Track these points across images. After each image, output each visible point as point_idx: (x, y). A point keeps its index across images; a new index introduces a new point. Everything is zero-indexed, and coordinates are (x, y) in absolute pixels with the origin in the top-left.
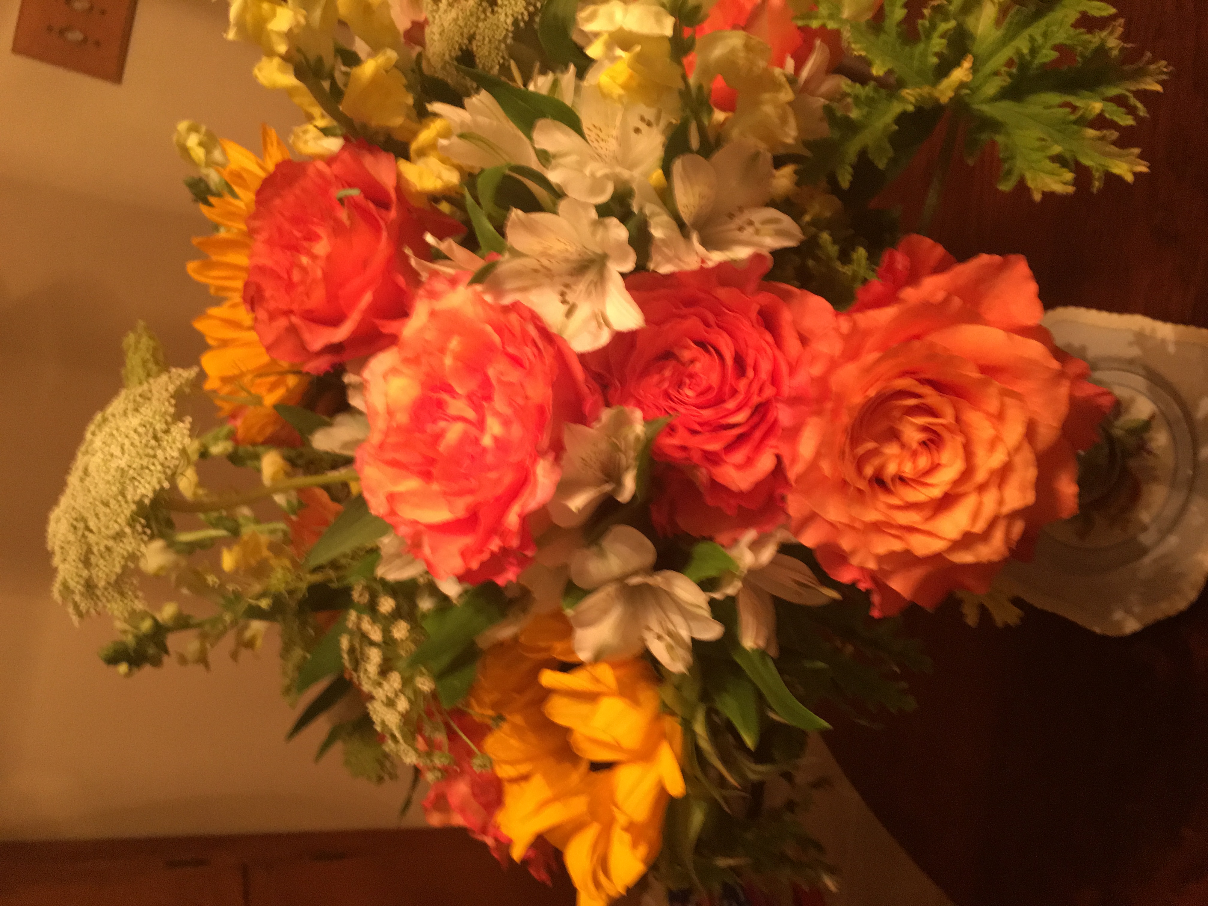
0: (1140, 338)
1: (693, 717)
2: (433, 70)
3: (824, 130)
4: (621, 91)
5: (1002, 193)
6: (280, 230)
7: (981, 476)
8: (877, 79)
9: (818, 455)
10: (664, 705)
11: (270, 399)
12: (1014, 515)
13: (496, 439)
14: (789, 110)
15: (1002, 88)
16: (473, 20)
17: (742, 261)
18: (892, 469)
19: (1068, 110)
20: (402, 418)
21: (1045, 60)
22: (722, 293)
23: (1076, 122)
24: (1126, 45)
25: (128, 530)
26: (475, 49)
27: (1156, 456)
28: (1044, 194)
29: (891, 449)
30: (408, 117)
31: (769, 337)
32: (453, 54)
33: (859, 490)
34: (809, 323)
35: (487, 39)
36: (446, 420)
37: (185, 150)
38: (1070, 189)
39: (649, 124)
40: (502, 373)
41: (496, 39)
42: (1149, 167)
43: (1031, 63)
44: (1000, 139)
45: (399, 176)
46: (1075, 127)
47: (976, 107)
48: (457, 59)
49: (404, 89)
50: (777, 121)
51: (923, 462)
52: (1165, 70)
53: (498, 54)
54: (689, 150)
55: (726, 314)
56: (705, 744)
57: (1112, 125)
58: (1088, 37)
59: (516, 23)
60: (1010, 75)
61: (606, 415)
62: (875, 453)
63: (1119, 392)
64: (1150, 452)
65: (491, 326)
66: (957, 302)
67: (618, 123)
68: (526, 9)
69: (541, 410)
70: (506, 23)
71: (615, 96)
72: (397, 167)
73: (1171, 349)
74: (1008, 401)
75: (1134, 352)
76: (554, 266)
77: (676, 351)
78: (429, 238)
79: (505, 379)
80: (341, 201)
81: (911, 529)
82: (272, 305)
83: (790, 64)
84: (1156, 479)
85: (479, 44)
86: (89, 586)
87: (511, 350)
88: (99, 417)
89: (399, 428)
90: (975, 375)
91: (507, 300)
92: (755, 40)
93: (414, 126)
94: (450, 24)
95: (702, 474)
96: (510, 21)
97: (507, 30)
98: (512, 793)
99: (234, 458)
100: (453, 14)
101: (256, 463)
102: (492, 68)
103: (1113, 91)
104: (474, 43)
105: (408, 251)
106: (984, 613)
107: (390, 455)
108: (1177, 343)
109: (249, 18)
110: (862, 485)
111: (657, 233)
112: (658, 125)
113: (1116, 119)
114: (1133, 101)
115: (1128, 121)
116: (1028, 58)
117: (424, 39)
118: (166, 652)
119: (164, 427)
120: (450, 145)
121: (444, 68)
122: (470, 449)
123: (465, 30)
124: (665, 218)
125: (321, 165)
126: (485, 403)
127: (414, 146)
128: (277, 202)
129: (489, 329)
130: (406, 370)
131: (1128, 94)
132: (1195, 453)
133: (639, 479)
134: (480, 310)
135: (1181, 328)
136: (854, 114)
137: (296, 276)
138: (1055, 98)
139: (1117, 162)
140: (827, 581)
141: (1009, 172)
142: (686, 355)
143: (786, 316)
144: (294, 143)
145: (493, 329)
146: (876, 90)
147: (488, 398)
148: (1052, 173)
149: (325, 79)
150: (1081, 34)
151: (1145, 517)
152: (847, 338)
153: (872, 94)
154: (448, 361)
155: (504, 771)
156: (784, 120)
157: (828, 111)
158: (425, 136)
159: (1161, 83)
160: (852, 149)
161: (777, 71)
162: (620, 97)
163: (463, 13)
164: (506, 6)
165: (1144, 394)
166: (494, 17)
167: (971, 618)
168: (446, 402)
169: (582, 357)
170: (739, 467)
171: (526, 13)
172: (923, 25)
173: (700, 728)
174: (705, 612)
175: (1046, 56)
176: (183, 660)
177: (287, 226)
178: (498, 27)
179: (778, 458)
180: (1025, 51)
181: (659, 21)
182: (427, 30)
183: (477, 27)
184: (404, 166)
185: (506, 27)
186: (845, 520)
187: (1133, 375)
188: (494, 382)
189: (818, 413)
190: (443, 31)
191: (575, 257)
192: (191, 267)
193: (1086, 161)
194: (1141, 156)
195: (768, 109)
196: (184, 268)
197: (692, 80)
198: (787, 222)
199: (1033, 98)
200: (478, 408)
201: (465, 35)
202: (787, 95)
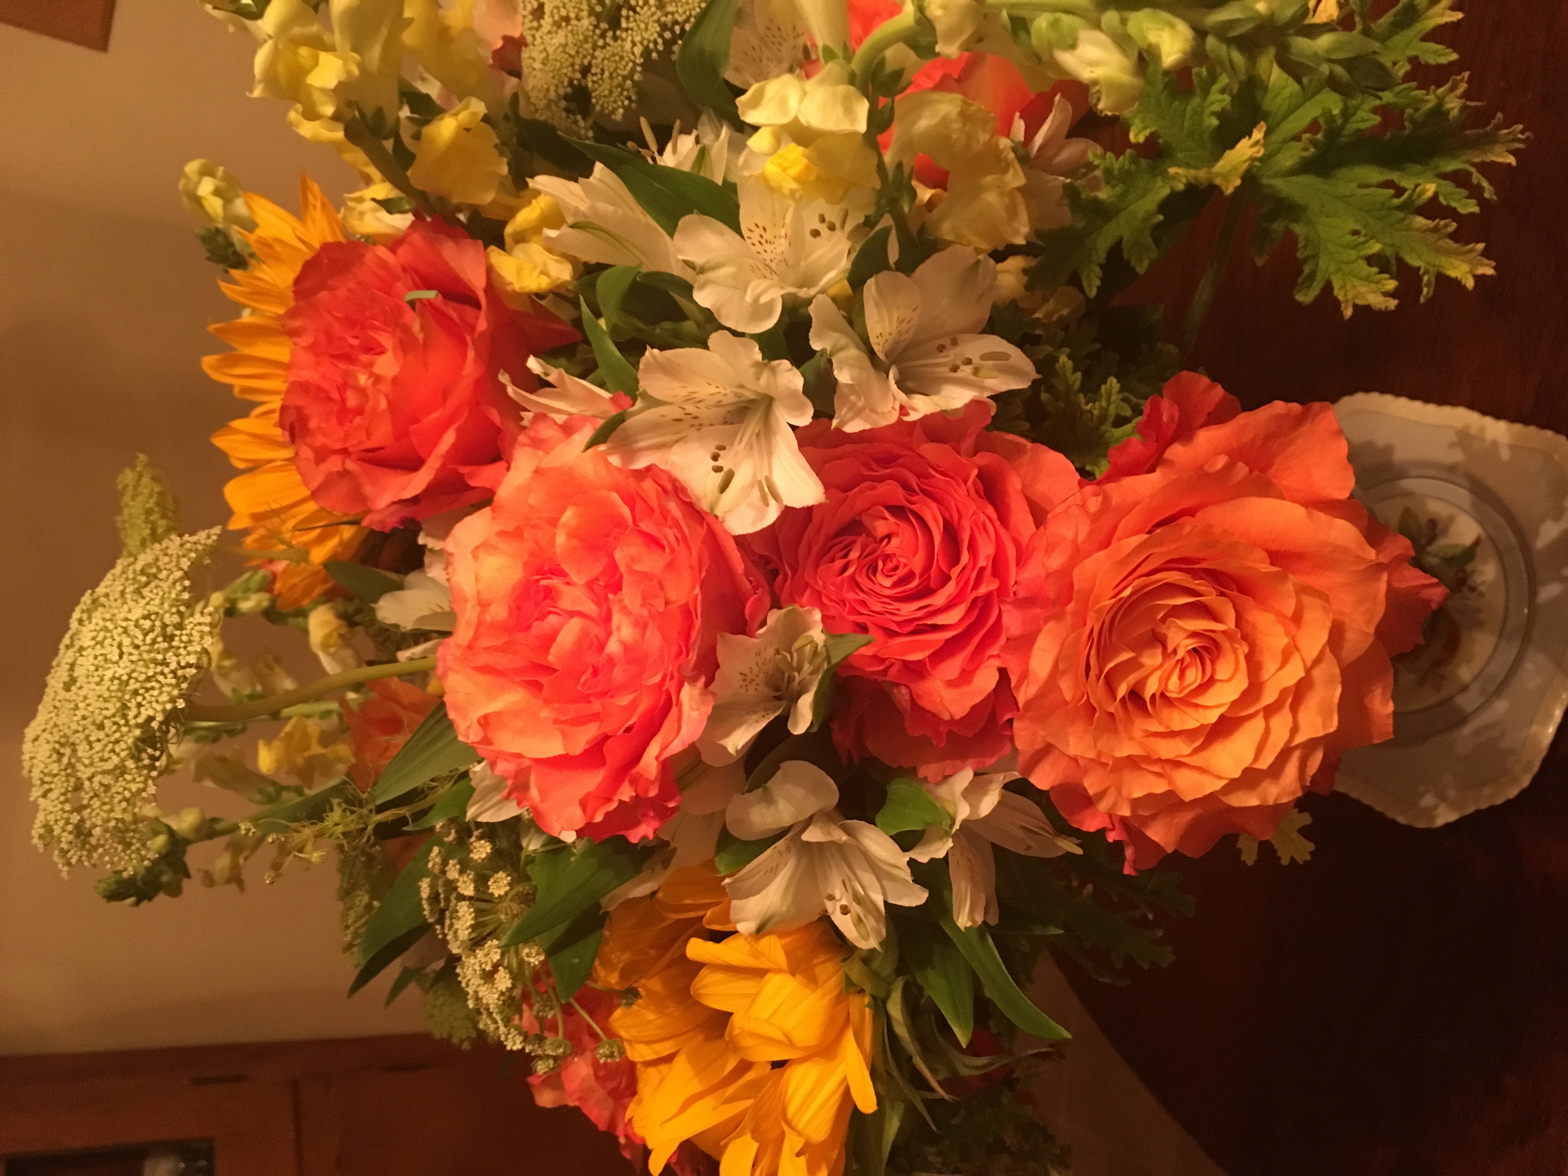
0: (1464, 438)
1: (888, 996)
2: (533, 108)
3: (1065, 216)
4: (794, 186)
5: (1300, 304)
6: (328, 334)
7: (1269, 697)
8: (1136, 147)
9: (1055, 673)
10: (849, 982)
11: (319, 555)
12: (1310, 745)
13: (626, 647)
14: (1019, 198)
15: (1303, 159)
16: (588, 46)
17: (956, 410)
18: (1152, 687)
19: (1391, 192)
20: (499, 612)
21: (1362, 126)
22: (930, 450)
23: (1401, 208)
24: (1468, 103)
25: (130, 764)
26: (590, 84)
27: (1482, 595)
28: (1356, 307)
29: (1152, 659)
30: (502, 187)
31: (991, 511)
32: (562, 91)
33: (1111, 715)
34: (1042, 487)
35: (607, 74)
36: (559, 614)
37: (197, 200)
38: (1393, 304)
39: (832, 228)
40: (633, 559)
41: (619, 75)
42: (1494, 268)
43: (1343, 127)
44: (1298, 229)
45: (490, 270)
46: (1401, 215)
47: (1265, 181)
48: (566, 97)
49: (496, 152)
50: (1002, 213)
51: (1194, 676)
52: (1520, 136)
53: (621, 94)
54: (887, 267)
55: (934, 476)
56: (902, 1031)
57: (1450, 213)
58: (1420, 93)
59: (647, 52)
60: (1314, 143)
61: (774, 617)
62: (1133, 665)
63: (1436, 508)
64: (1473, 589)
65: (617, 493)
66: (1242, 469)
67: (788, 219)
68: (661, 35)
69: (687, 612)
70: (633, 53)
71: (786, 191)
72: (487, 257)
73: (1505, 454)
74: (1307, 600)
75: (1456, 456)
76: (703, 412)
77: (866, 520)
78: (533, 364)
79: (637, 567)
80: (412, 303)
81: (1177, 764)
82: (320, 440)
83: (1019, 127)
84: (1480, 625)
85: (595, 78)
86: (81, 832)
87: (644, 526)
88: (86, 598)
89: (496, 627)
90: (1266, 568)
91: (641, 464)
92: (976, 106)
93: (510, 201)
94: (555, 50)
95: (902, 695)
96: (638, 50)
97: (634, 62)
98: (648, 1079)
99: (271, 614)
100: (560, 38)
101: (301, 620)
102: (614, 111)
103: (1451, 166)
104: (590, 78)
105: (504, 378)
106: (1266, 849)
107: (483, 659)
108: (1512, 447)
109: (281, 68)
110: (1113, 707)
111: (843, 376)
112: (843, 227)
113: (1454, 204)
114: (1477, 177)
115: (1471, 207)
116: (1339, 122)
117: (521, 67)
118: (188, 876)
119: (176, 619)
120: (559, 237)
121: (548, 107)
122: (590, 658)
123: (578, 61)
124: (853, 352)
125: (382, 252)
126: (611, 596)
127: (509, 230)
128: (324, 294)
129: (615, 496)
130: (502, 546)
131: (1472, 170)
132: (1533, 593)
133: (816, 705)
134: (604, 472)
135: (1518, 427)
136: (1104, 194)
137: (352, 401)
138: (1374, 174)
139: (1453, 260)
140: (1065, 830)
141: (1312, 275)
142: (881, 528)
143: (1014, 483)
144: (344, 218)
145: (621, 497)
146: (1134, 160)
147: (617, 587)
148: (1367, 279)
149: (387, 138)
150: (1410, 89)
151: (1465, 673)
152: (1095, 518)
153: (1127, 165)
154: (561, 539)
155: (639, 1053)
156: (1012, 212)
157: (1071, 192)
158: (526, 216)
159: (1514, 153)
160: (1102, 243)
161: (1004, 143)
162: (793, 192)
163: (573, 35)
164: (632, 29)
165: (1466, 512)
166: (616, 44)
167: (1249, 857)
168: (558, 592)
169: (741, 541)
170: (952, 684)
171: (660, 41)
172: (1199, 75)
173: (895, 1009)
174: (906, 874)
175: (1363, 120)
176: (209, 880)
177: (337, 328)
178: (622, 58)
179: (1003, 673)
180: (1336, 112)
181: (849, 110)
182: (525, 54)
183: (594, 57)
184: (496, 256)
185: (632, 58)
186: (1092, 755)
187: (1456, 488)
188: (622, 569)
189: (1058, 617)
190: (547, 58)
191: (731, 399)
192: (208, 362)
193: (1413, 261)
194: (1485, 254)
195: (991, 197)
196: (198, 364)
197: (888, 157)
198: (1016, 355)
199: (1343, 172)
200: (601, 601)
201: (577, 67)
202: (1016, 178)
